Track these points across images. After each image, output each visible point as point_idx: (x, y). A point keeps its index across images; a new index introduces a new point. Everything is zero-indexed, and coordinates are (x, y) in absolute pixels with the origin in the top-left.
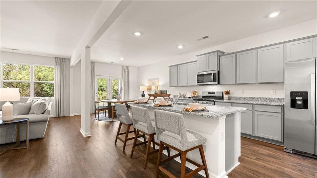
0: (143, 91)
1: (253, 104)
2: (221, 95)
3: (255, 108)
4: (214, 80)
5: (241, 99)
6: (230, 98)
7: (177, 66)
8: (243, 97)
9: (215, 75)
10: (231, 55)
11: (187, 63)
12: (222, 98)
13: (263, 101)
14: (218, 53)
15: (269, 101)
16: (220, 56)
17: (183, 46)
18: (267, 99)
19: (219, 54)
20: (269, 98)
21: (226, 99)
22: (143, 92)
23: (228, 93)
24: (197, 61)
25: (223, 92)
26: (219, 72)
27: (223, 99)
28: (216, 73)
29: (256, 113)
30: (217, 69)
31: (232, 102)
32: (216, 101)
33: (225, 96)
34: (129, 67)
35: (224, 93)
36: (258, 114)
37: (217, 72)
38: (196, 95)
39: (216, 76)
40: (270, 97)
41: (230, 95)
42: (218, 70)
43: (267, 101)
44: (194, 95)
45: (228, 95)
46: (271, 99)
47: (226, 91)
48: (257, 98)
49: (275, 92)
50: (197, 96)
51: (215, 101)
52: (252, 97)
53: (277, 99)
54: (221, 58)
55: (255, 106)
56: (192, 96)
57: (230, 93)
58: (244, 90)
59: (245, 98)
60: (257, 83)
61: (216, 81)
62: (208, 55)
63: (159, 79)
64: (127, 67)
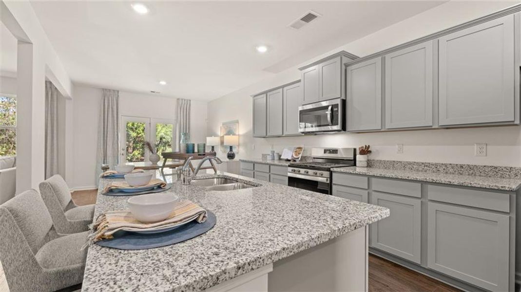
0: (213, 145)
1: (423, 183)
2: (351, 157)
3: (429, 193)
4: (333, 121)
5: (396, 166)
6: (369, 164)
7: (265, 95)
8: (401, 162)
9: (336, 109)
10: (372, 61)
11: (283, 87)
12: (353, 162)
13: (450, 173)
14: (344, 58)
15: (469, 175)
16: (347, 65)
17: (269, 47)
18: (462, 167)
19: (346, 60)
20: (469, 165)
21: (361, 165)
22: (213, 147)
23: (365, 151)
24: (299, 81)
25: (355, 150)
26: (344, 102)
27: (355, 165)
28: (338, 104)
29: (432, 207)
30: (339, 96)
31: (371, 174)
32: (335, 169)
33: (359, 157)
34: (190, 101)
35: (358, 152)
36: (436, 210)
37: (339, 102)
38: (300, 156)
39: (338, 111)
40: (472, 163)
41: (372, 157)
42: (343, 98)
43: (461, 174)
44: (296, 155)
45: (365, 156)
46: (472, 170)
47: (363, 147)
48: (436, 165)
49: (484, 150)
50: (303, 158)
51: (331, 169)
52: (424, 162)
53: (490, 169)
54: (349, 68)
55: (430, 186)
56: (292, 156)
57: (370, 152)
58: (403, 145)
59: (405, 165)
60: (437, 127)
61: (337, 124)
62: (321, 65)
63: (240, 122)
64: (186, 102)
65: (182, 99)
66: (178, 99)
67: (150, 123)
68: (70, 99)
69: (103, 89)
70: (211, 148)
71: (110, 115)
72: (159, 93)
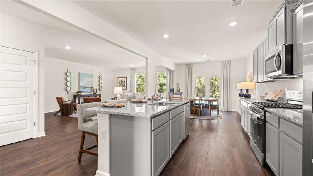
7: (257, 50)
34: (231, 61)
44: (275, 97)
62: (276, 18)
64: (228, 62)
65: (225, 61)
66: (223, 61)
67: (207, 78)
68: (175, 71)
69: (187, 64)
70: (240, 90)
71: (189, 76)
72: (209, 61)
